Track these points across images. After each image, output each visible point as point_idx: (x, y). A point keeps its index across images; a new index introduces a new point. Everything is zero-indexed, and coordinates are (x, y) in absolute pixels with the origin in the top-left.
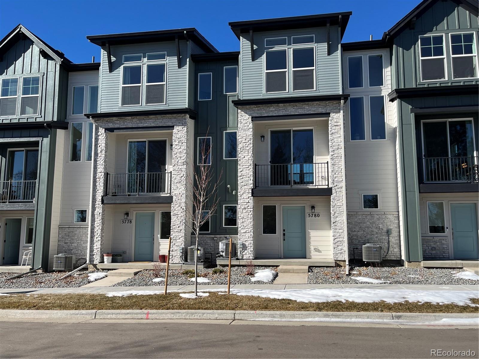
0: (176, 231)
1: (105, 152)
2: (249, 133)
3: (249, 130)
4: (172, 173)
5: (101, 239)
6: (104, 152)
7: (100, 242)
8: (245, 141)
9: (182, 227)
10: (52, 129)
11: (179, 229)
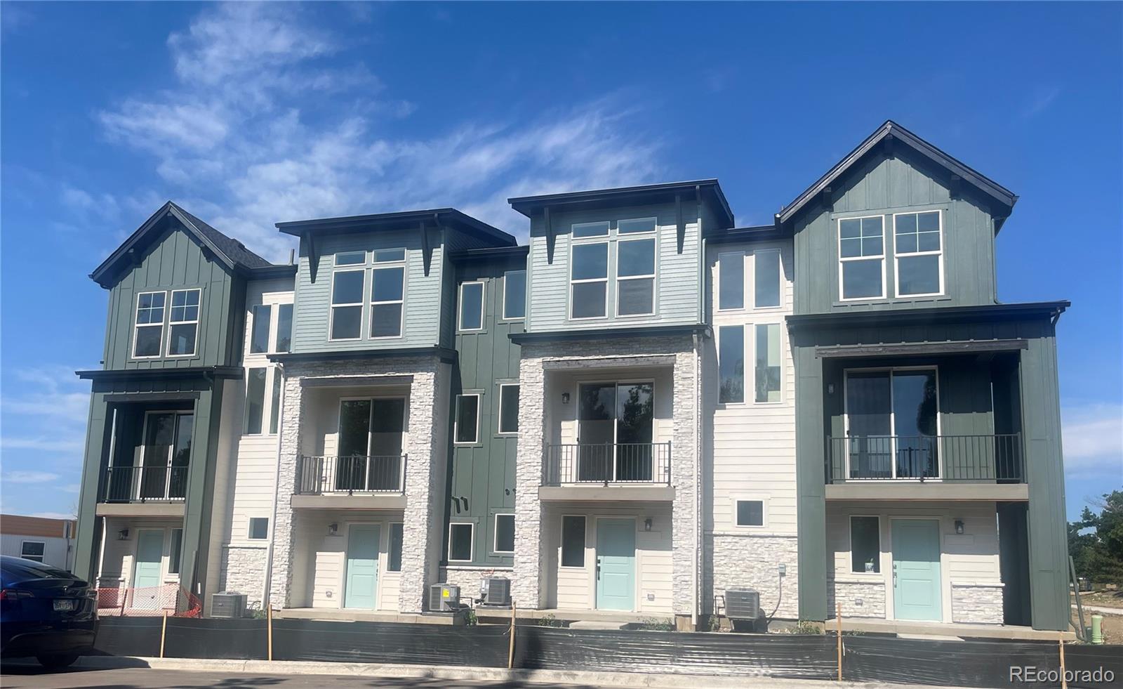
0: (410, 557)
1: (300, 421)
2: (538, 390)
3: (538, 384)
4: (408, 458)
5: (289, 567)
6: (298, 419)
7: (286, 573)
8: (530, 404)
9: (420, 551)
10: (216, 380)
11: (415, 553)
